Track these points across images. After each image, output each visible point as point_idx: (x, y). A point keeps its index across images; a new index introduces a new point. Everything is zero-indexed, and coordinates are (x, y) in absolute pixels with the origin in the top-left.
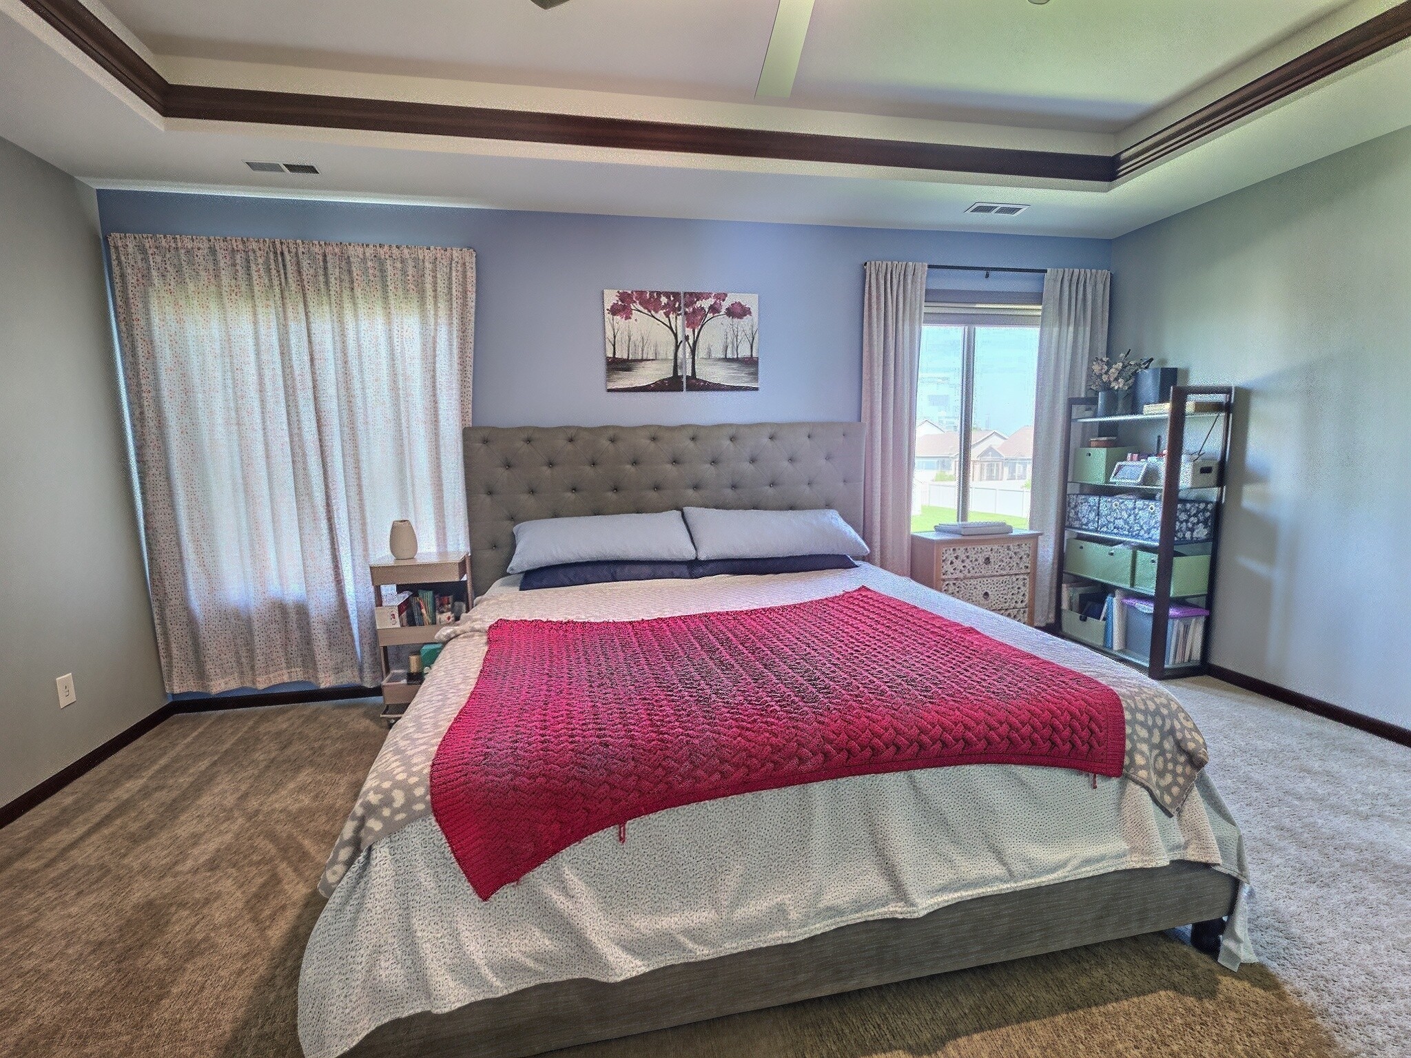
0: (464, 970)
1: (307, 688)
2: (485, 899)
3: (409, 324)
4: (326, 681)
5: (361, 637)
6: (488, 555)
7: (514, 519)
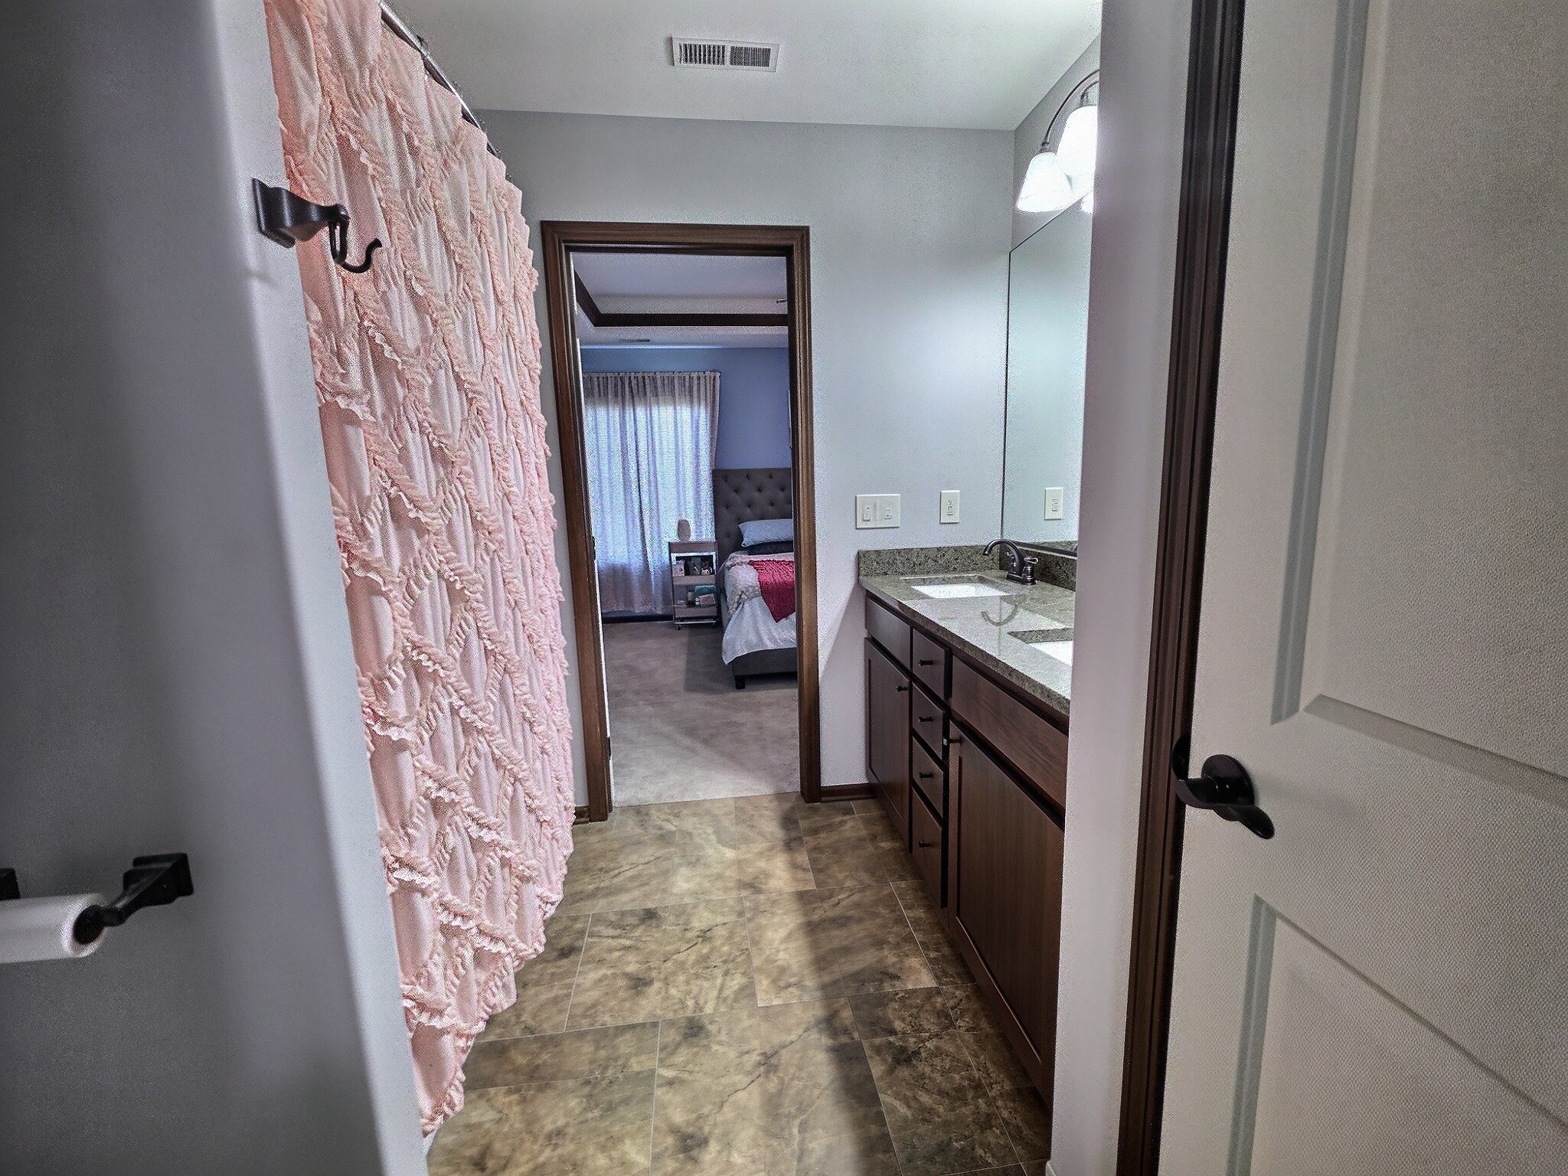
0: (772, 639)
1: (630, 615)
2: (777, 622)
3: (685, 412)
4: (639, 610)
5: (656, 585)
6: (726, 541)
7: (740, 520)
